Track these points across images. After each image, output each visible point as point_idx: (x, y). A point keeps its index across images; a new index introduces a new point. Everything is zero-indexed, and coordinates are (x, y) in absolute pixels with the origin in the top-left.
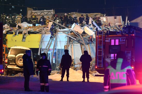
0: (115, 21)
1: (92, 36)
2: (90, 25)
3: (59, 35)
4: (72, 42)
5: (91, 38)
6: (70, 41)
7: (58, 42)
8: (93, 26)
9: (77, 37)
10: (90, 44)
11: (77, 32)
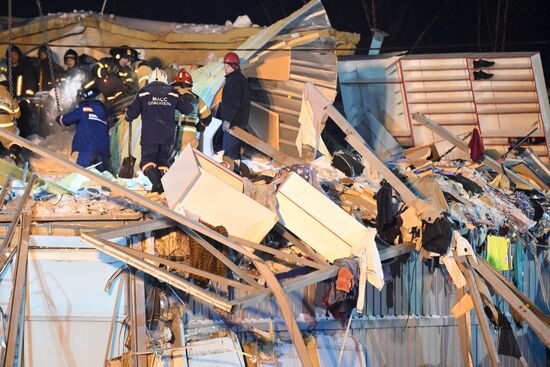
0: (479, 97)
1: (352, 266)
2: (313, 153)
3: (39, 255)
4: (169, 323)
5: (344, 285)
6: (153, 318)
7: (35, 326)
8: (337, 163)
9: (213, 278)
10: (320, 338)
11: (221, 230)
